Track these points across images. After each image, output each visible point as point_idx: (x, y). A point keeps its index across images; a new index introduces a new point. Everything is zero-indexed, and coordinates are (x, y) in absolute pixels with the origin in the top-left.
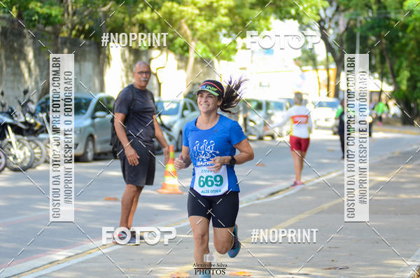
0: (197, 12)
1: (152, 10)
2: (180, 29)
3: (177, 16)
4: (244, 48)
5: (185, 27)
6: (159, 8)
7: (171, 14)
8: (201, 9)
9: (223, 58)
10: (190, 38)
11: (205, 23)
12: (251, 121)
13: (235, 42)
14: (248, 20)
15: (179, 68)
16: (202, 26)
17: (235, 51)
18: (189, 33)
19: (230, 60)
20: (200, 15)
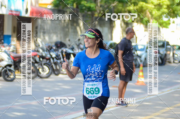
0: (153, 7)
1: (134, 6)
2: (146, 14)
3: (145, 8)
4: (174, 22)
5: (148, 13)
6: (137, 5)
7: (142, 7)
8: (155, 6)
9: (164, 27)
10: (150, 18)
11: (157, 12)
12: (176, 54)
13: (169, 20)
14: (176, 10)
15: (145, 31)
16: (156, 13)
17: (169, 24)
18: (150, 16)
19: (167, 27)
20: (155, 8)
